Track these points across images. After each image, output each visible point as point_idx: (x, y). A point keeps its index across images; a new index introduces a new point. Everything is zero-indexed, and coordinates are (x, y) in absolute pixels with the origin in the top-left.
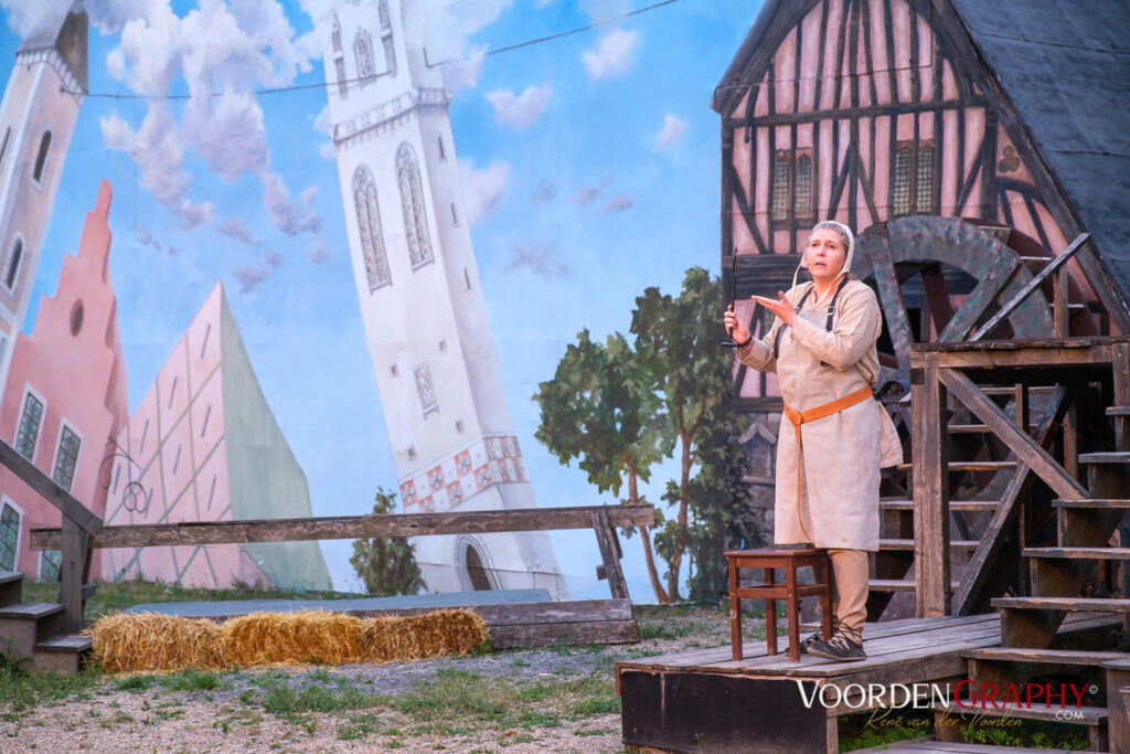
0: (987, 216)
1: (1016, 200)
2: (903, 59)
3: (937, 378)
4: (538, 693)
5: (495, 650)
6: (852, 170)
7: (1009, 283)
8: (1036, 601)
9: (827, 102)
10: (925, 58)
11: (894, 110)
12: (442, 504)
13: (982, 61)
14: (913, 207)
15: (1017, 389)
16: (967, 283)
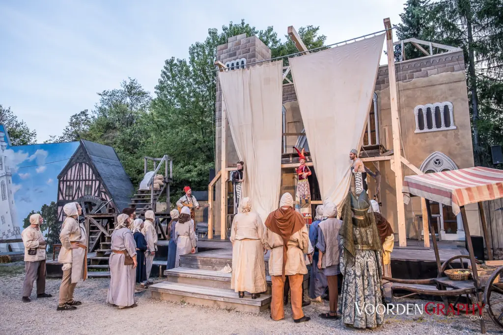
0: (99, 196)
1: (103, 194)
2: (87, 173)
3: (89, 218)
4: (20, 268)
5: (12, 261)
6: (79, 188)
7: (101, 205)
8: (101, 250)
9: (75, 179)
10: (91, 174)
11: (86, 180)
12: (4, 238)
13: (99, 175)
14: (88, 194)
15: (101, 220)
16: (95, 205)
